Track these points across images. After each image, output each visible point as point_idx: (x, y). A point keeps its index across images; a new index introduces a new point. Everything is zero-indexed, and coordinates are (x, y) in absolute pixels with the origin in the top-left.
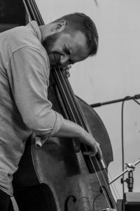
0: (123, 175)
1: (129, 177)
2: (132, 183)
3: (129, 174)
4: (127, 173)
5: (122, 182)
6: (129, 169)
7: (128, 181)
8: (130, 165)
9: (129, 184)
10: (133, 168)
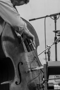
0: (46, 50)
1: (48, 51)
2: (50, 54)
3: (48, 50)
4: (47, 49)
5: (45, 53)
6: (48, 48)
7: (48, 53)
8: (49, 46)
9: (48, 54)
10: (50, 47)
